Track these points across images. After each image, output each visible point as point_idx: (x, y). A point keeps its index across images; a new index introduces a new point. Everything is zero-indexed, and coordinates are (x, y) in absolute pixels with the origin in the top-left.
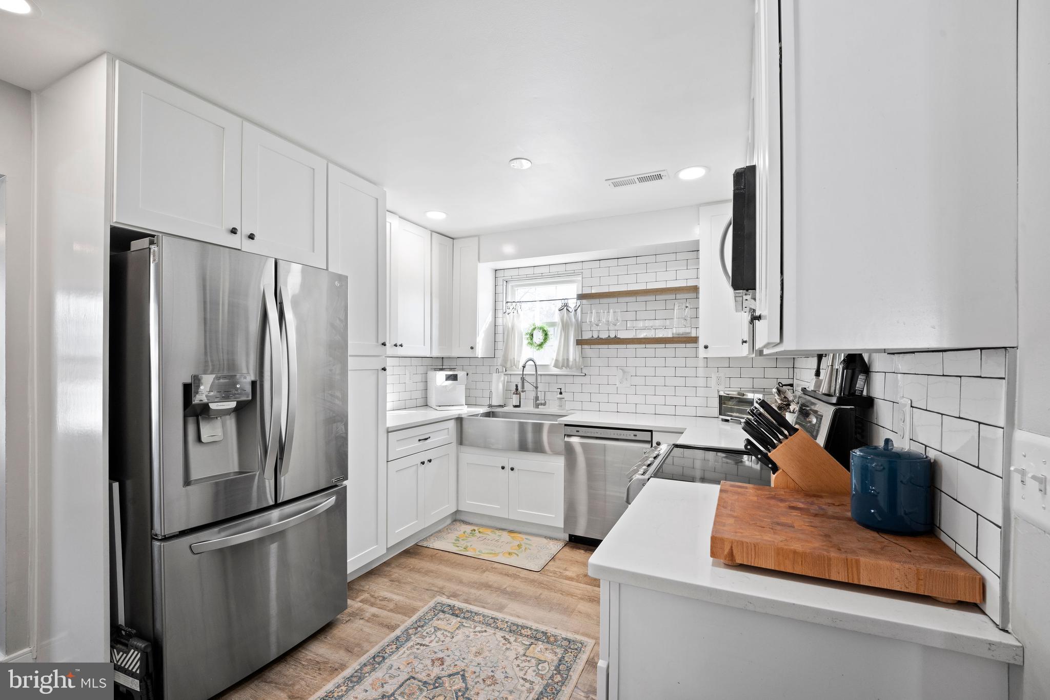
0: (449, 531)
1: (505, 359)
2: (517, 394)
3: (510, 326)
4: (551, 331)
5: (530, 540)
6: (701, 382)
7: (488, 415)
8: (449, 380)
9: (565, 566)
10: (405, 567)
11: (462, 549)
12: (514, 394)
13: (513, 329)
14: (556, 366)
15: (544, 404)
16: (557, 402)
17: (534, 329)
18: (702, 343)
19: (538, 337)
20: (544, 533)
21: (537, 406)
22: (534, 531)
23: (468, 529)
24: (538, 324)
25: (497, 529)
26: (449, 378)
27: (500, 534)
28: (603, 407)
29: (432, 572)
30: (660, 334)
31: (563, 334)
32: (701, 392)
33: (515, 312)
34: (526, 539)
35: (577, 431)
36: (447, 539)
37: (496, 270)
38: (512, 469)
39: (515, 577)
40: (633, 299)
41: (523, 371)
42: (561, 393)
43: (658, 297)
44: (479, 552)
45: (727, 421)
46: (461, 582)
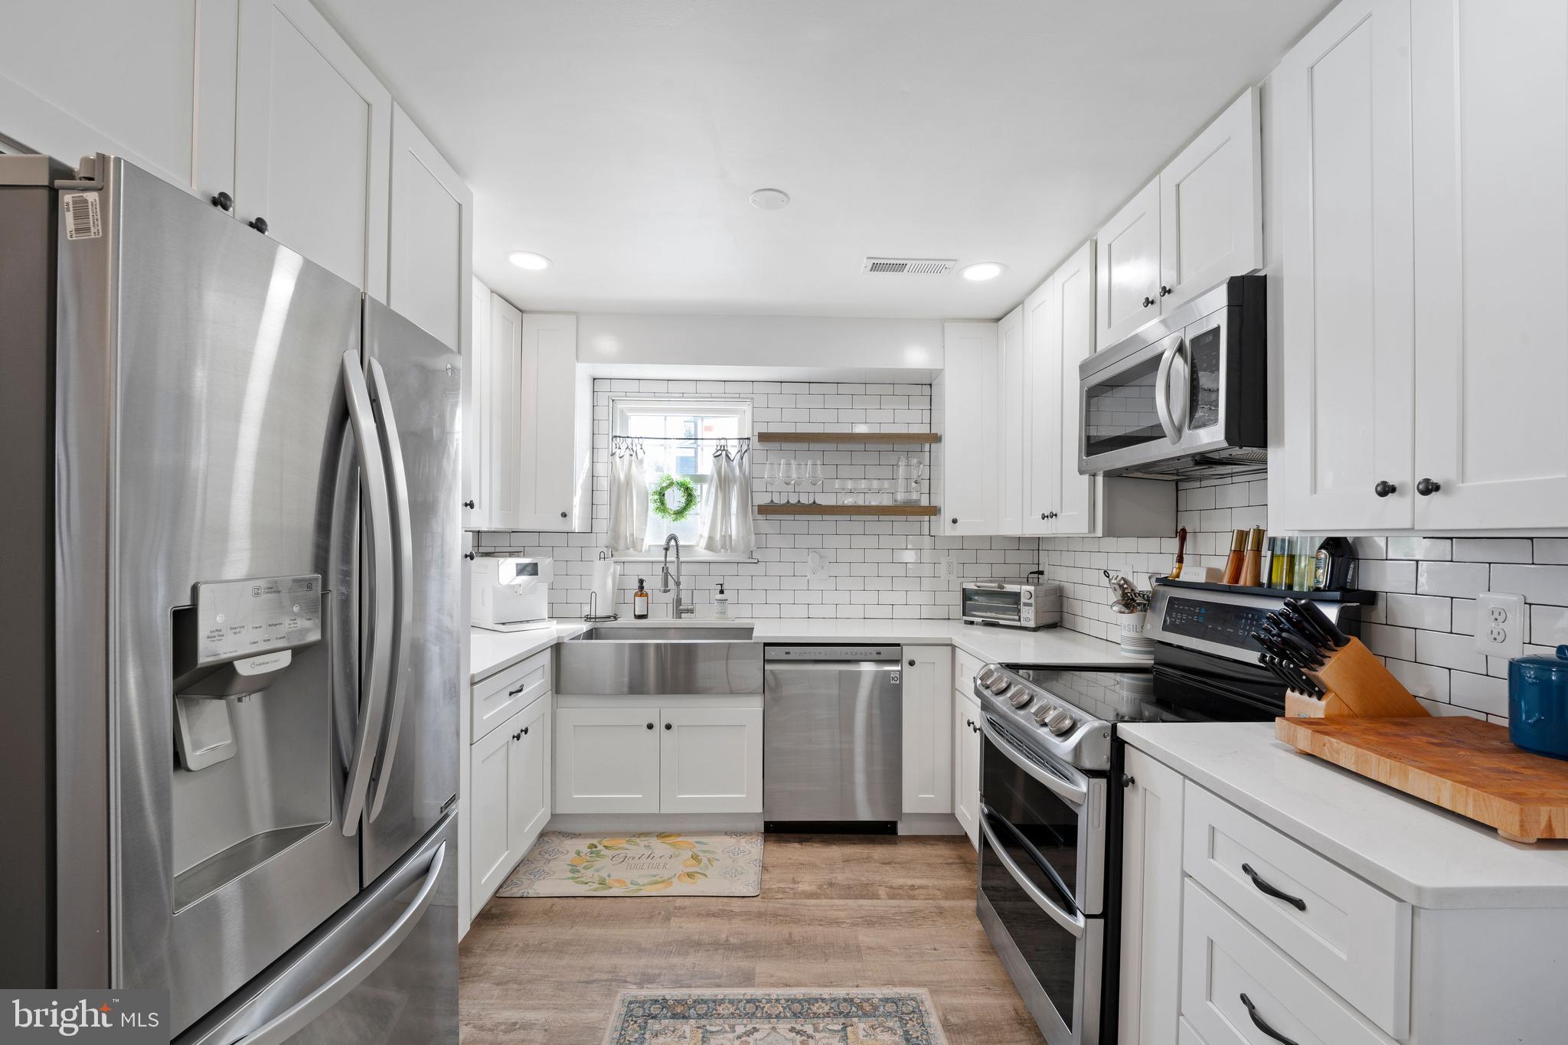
0: (547, 856)
1: (615, 533)
2: (641, 595)
3: (622, 477)
4: (698, 489)
5: (705, 844)
6: (927, 570)
7: (590, 635)
8: (524, 575)
9: (790, 876)
10: (506, 949)
11: (595, 886)
12: (636, 595)
13: (628, 483)
14: (710, 546)
15: (691, 611)
16: (716, 606)
17: (671, 484)
18: (947, 514)
19: (675, 498)
20: (729, 826)
21: (679, 612)
22: (704, 826)
23: (582, 845)
24: (677, 477)
25: (634, 836)
26: (521, 570)
27: (646, 843)
28: (787, 611)
29: (569, 943)
30: (874, 501)
31: (720, 495)
32: (927, 584)
33: (634, 454)
34: (697, 842)
35: (787, 653)
36: (554, 873)
37: (594, 379)
38: (668, 727)
39: (729, 915)
40: (833, 446)
41: (666, 557)
42: (722, 592)
43: (869, 447)
44: (632, 883)
45: (972, 623)
46: (640, 950)
